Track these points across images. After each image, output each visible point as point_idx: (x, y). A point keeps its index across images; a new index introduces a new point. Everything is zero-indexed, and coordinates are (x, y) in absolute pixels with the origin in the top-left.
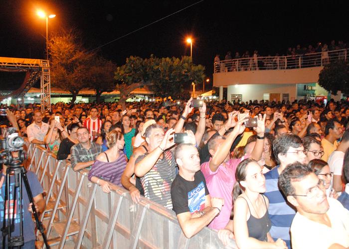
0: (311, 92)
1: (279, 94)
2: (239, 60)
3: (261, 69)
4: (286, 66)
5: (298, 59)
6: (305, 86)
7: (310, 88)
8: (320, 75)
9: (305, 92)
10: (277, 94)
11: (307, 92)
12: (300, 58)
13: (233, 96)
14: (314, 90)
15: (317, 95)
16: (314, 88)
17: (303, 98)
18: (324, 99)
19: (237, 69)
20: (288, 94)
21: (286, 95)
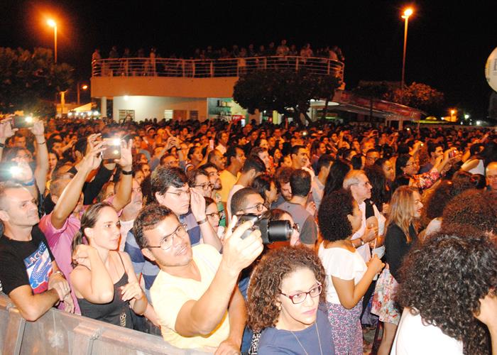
0: (226, 109)
1: (186, 112)
2: (129, 61)
3: (159, 75)
4: (194, 74)
5: (209, 65)
6: (218, 101)
7: (224, 105)
8: (235, 88)
9: (219, 109)
10: (182, 112)
11: (222, 108)
12: (211, 64)
13: (122, 112)
14: (230, 107)
15: (233, 113)
16: (230, 104)
17: (215, 117)
18: (241, 118)
19: (127, 72)
20: (197, 111)
21: (194, 113)
